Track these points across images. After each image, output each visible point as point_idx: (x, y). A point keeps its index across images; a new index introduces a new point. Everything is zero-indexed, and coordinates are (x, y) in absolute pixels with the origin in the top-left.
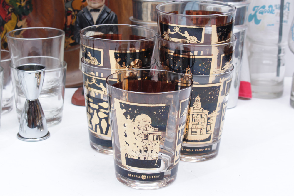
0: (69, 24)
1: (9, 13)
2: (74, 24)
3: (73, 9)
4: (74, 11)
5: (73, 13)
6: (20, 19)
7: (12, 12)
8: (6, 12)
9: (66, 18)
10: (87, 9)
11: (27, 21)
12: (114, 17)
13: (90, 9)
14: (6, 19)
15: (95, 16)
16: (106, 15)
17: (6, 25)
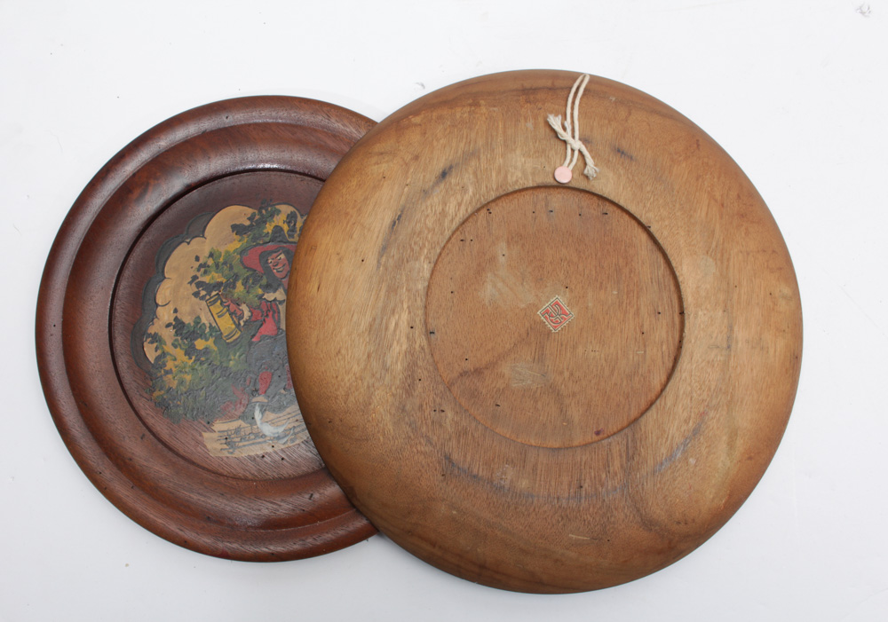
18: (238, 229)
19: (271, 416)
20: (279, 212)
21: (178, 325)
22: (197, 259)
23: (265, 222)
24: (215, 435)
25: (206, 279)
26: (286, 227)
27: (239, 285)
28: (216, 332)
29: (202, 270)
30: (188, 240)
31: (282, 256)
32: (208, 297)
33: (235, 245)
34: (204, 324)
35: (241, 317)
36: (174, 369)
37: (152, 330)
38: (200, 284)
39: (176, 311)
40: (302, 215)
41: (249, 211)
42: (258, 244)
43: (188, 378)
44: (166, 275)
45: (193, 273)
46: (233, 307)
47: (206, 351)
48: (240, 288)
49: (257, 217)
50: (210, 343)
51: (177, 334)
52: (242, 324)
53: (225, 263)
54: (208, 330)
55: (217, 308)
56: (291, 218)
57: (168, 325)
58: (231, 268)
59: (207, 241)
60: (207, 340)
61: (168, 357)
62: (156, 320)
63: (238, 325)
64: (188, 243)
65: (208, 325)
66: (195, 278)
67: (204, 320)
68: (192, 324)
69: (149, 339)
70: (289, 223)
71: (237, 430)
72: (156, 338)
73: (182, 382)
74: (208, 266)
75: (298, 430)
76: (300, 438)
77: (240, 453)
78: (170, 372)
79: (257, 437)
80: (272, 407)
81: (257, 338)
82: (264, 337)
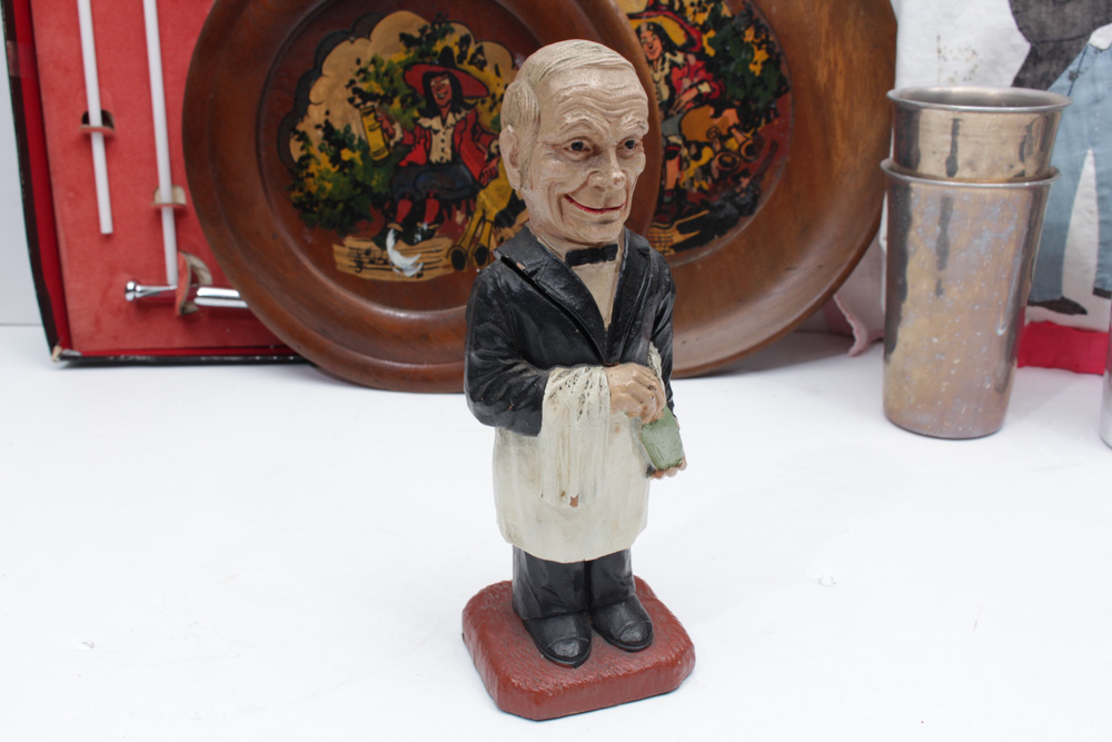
0: (670, 185)
1: (492, 157)
2: (687, 186)
3: (684, 138)
4: (687, 144)
5: (684, 152)
8: (484, 154)
9: (664, 166)
14: (482, 175)
17: (482, 195)
18: (406, 39)
19: (403, 245)
20: (452, 31)
21: (328, 129)
22: (358, 62)
23: (435, 40)
24: (346, 250)
25: (364, 87)
26: (456, 51)
27: (397, 101)
28: (364, 147)
29: (362, 76)
30: (352, 39)
31: (447, 82)
32: (362, 107)
33: (399, 56)
34: (353, 135)
35: (392, 136)
36: (316, 174)
37: (301, 127)
38: (357, 91)
39: (327, 113)
40: (476, 43)
41: (422, 22)
42: (423, 63)
43: (329, 186)
44: (325, 72)
45: (351, 76)
46: (386, 124)
47: (351, 163)
48: (397, 105)
49: (429, 31)
50: (357, 156)
51: (326, 137)
52: (392, 143)
53: (386, 74)
54: (356, 142)
55: (369, 121)
56: (464, 41)
57: (318, 127)
58: (392, 81)
59: (372, 45)
60: (354, 151)
61: (313, 161)
62: (306, 118)
63: (387, 145)
64: (352, 42)
65: (357, 136)
66: (352, 82)
67: (354, 130)
68: (342, 131)
69: (296, 136)
70: (461, 47)
71: (368, 252)
72: (303, 137)
73: (322, 189)
74: (369, 73)
75: (427, 267)
76: (427, 276)
77: (366, 275)
78: (312, 175)
79: (386, 263)
80: (406, 237)
81: (403, 164)
82: (411, 164)
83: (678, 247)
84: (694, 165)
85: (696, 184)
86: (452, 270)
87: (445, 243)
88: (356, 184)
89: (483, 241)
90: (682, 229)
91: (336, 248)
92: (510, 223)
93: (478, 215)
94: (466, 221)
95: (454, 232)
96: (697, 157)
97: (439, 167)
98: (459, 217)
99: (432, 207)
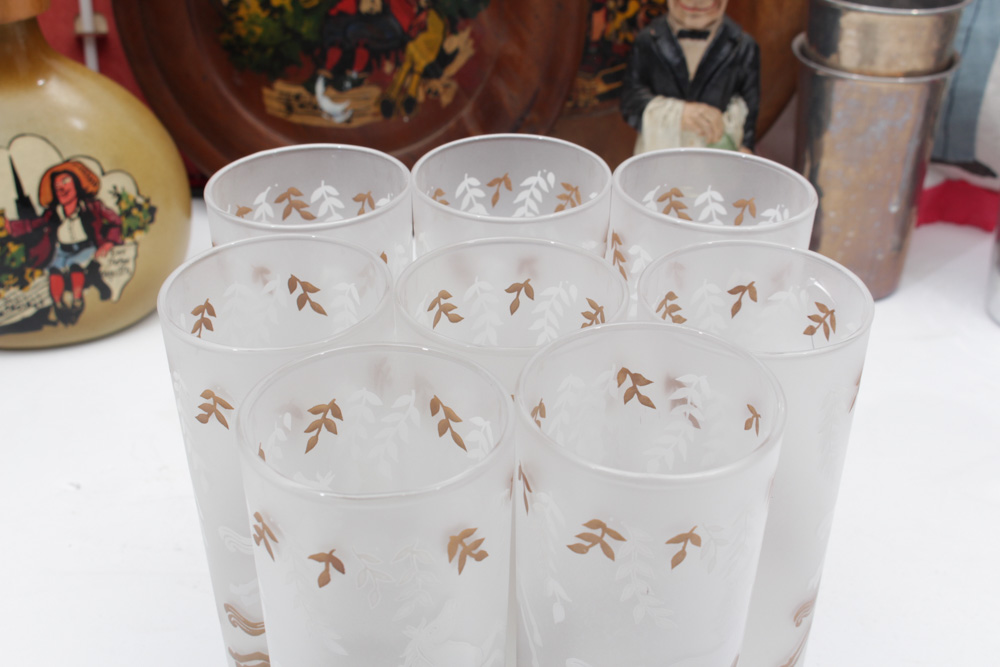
0: (596, 35)
1: (421, 10)
2: (613, 38)
5: (612, 5)
6: (452, 28)
7: (428, 8)
8: (412, 6)
10: (669, 30)
11: (472, 35)
12: (751, 53)
13: (677, 28)
14: (411, 27)
15: (694, 53)
16: (726, 49)
17: (412, 48)
24: (276, 94)
36: (246, 18)
43: (259, 30)
47: (282, 10)
71: (298, 97)
73: (251, 33)
75: (356, 114)
76: (357, 123)
77: (296, 119)
78: (240, 19)
79: (316, 109)
80: (336, 84)
81: (333, 12)
82: (342, 14)
83: (603, 97)
84: (620, 18)
85: (622, 36)
86: (379, 118)
87: (373, 92)
88: (286, 30)
89: (412, 91)
90: (607, 80)
91: (266, 91)
92: (438, 76)
93: (406, 67)
94: (394, 71)
95: (384, 82)
96: (624, 9)
97: (369, 18)
98: (388, 67)
99: (362, 55)
